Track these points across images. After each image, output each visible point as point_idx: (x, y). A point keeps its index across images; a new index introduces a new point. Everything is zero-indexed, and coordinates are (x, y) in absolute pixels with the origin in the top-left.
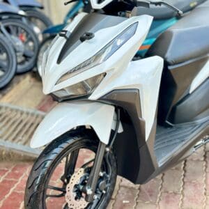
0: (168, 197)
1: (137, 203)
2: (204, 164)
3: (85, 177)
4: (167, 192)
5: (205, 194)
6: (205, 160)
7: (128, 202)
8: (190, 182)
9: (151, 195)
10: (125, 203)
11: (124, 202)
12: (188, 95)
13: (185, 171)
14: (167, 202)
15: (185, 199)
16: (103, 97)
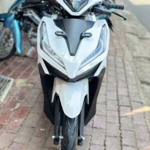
1: (50, 130)
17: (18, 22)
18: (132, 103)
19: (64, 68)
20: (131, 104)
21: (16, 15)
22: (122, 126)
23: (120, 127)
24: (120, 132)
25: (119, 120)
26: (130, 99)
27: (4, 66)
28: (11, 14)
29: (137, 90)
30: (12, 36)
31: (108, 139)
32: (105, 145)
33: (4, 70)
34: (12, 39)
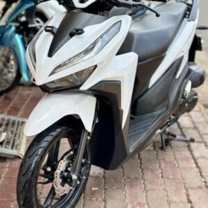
0: (131, 182)
1: (105, 189)
2: (155, 152)
3: (69, 164)
4: (130, 178)
5: (162, 177)
6: (155, 149)
7: (96, 189)
8: (147, 168)
9: (116, 182)
10: (95, 190)
11: (93, 189)
12: (148, 89)
13: (141, 160)
14: (132, 186)
15: (146, 182)
16: (92, 87)
17: (21, 36)
18: (204, 136)
19: (35, 68)
20: (203, 139)
21: (17, 28)
22: (202, 170)
23: (201, 172)
24: (203, 180)
25: (196, 163)
26: (199, 131)
27: (7, 102)
28: (10, 27)
29: (204, 119)
30: (12, 57)
31: (190, 192)
32: (190, 201)
33: (9, 109)
34: (12, 62)
